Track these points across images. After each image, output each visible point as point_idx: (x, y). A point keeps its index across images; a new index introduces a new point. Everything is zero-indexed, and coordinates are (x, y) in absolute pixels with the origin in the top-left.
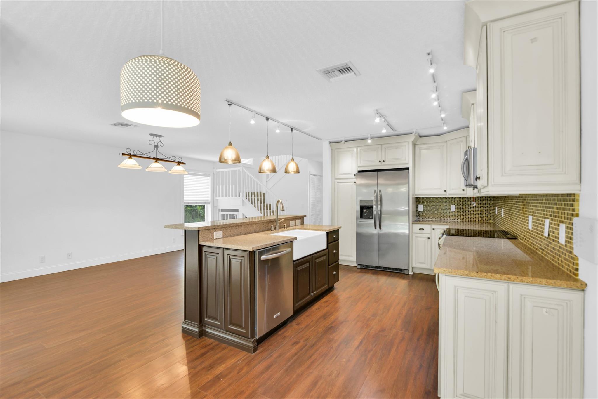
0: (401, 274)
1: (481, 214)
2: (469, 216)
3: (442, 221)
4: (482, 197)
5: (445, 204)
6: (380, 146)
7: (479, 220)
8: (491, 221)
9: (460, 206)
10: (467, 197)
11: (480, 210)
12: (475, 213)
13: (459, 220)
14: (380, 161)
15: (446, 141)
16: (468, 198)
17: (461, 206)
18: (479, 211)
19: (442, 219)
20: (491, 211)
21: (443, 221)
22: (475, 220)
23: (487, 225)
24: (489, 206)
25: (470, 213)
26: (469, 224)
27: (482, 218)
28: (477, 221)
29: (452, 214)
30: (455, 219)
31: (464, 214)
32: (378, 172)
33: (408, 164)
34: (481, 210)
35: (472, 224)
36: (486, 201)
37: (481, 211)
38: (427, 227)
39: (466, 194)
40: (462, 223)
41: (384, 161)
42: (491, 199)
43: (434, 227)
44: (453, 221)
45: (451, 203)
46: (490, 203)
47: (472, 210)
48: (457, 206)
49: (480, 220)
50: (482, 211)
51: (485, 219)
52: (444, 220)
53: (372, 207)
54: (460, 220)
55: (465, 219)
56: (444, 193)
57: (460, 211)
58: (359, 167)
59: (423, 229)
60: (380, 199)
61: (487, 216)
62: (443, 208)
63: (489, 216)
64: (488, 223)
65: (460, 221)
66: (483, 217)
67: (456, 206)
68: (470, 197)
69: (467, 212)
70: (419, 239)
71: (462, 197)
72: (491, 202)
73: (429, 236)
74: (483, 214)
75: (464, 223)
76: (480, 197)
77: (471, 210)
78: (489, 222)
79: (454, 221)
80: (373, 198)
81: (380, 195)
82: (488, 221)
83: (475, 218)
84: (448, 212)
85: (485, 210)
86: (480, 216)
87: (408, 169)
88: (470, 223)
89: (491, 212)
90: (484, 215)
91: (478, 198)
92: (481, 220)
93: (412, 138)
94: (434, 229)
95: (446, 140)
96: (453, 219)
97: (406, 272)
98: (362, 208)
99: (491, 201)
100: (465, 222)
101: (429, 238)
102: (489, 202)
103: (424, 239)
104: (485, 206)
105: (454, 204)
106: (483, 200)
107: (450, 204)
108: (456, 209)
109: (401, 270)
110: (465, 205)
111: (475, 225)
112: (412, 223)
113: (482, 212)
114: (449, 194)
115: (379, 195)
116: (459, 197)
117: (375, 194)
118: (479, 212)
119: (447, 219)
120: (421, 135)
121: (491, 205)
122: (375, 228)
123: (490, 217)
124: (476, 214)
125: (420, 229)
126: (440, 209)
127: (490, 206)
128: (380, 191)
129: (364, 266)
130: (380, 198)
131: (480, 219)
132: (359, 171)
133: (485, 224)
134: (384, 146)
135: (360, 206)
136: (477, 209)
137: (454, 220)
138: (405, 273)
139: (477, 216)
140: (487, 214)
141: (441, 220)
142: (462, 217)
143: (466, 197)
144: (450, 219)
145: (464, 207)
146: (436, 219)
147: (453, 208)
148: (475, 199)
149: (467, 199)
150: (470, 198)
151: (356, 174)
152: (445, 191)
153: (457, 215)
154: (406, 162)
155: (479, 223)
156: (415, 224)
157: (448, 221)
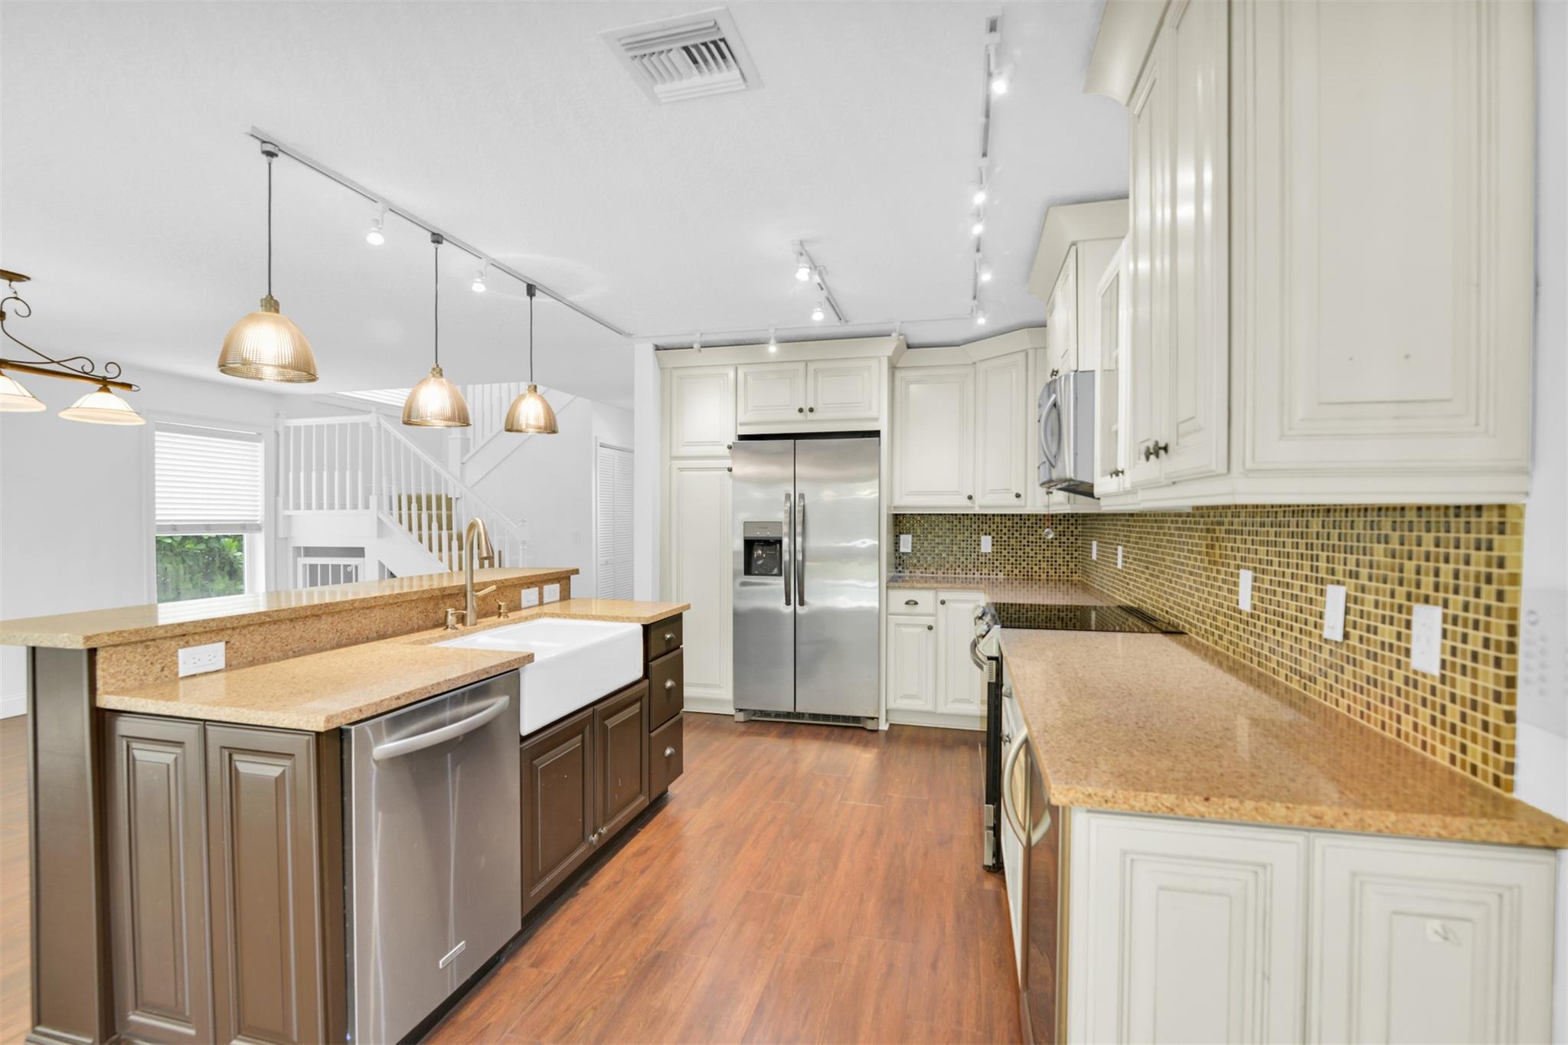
0: (859, 732)
1: (1054, 560)
2: (1024, 564)
3: (959, 578)
4: (1056, 515)
5: (967, 534)
6: (802, 366)
7: (1047, 576)
8: (1075, 577)
9: (1005, 538)
10: (1021, 515)
11: (1050, 548)
12: (1040, 557)
13: (1001, 576)
14: (801, 410)
15: (974, 363)
16: (1023, 517)
17: (1007, 539)
18: (1050, 552)
19: (959, 574)
20: (1076, 551)
21: (962, 578)
22: (1040, 576)
23: (1067, 588)
24: (1072, 539)
25: (1028, 557)
26: (1026, 585)
27: (1056, 569)
28: (1044, 576)
29: (982, 559)
30: (991, 573)
31: (1012, 560)
32: (797, 441)
33: (876, 419)
34: (1054, 548)
35: (1032, 587)
36: (1066, 526)
37: (1054, 552)
38: (926, 598)
39: (1025, 506)
40: (1008, 583)
41: (811, 410)
42: (1076, 520)
43: (943, 596)
44: (985, 579)
45: (982, 530)
46: (1075, 530)
47: (1032, 550)
48: (995, 539)
49: (1052, 576)
50: (1056, 550)
51: (1064, 573)
52: (964, 576)
53: (780, 542)
54: (1004, 575)
55: (1016, 571)
56: (968, 503)
57: (1005, 553)
58: (741, 424)
59: (916, 603)
60: (802, 519)
61: (1068, 565)
62: (963, 545)
63: (1072, 565)
64: (1070, 583)
65: (1004, 579)
66: (1058, 567)
67: (993, 538)
68: (1029, 515)
69: (1020, 553)
70: (904, 630)
71: (1009, 515)
72: (1076, 528)
73: (930, 621)
74: (1058, 559)
75: (1012, 583)
76: (1052, 516)
77: (1030, 548)
78: (1072, 581)
79: (989, 579)
80: (781, 516)
81: (801, 508)
82: (1070, 578)
83: (1040, 568)
84: (974, 556)
85: (1062, 548)
86: (1052, 565)
87: (876, 434)
88: (1028, 584)
89: (1076, 554)
90: (1060, 561)
91: (1046, 518)
92: (1054, 574)
93: (888, 347)
94: (943, 602)
95: (974, 361)
96: (985, 574)
97: (870, 725)
98: (750, 544)
99: (1076, 524)
100: (1016, 579)
101: (930, 628)
102: (1072, 528)
103: (919, 630)
104: (1064, 539)
105: (990, 534)
106: (1058, 522)
107: (979, 534)
108: (993, 545)
109: (857, 719)
110: (1017, 534)
111: (1039, 587)
112: (887, 587)
113: (1056, 554)
114: (981, 507)
115: (799, 506)
116: (1001, 515)
117: (788, 505)
118: (1048, 554)
119: (972, 572)
120: (913, 340)
121: (1076, 536)
122: (788, 603)
123: (1073, 567)
124: (1042, 559)
125: (907, 603)
126: (955, 548)
127: (1074, 537)
128: (802, 496)
129: (755, 713)
130: (801, 515)
131: (1052, 572)
132: (742, 438)
133: (1064, 584)
134: (811, 367)
135: (744, 537)
136: (1044, 546)
137: (989, 574)
138: (869, 728)
139: (1044, 565)
140: (1068, 558)
141: (956, 576)
142: (1009, 567)
143: (1017, 515)
144: (979, 572)
145: (1013, 541)
146: (944, 573)
147: (986, 544)
148: (1040, 520)
149: (1021, 519)
150: (1026, 517)
151: (734, 443)
152: (970, 498)
153: (997, 563)
154: (873, 414)
155: (1048, 584)
156: (894, 588)
157: (974, 579)
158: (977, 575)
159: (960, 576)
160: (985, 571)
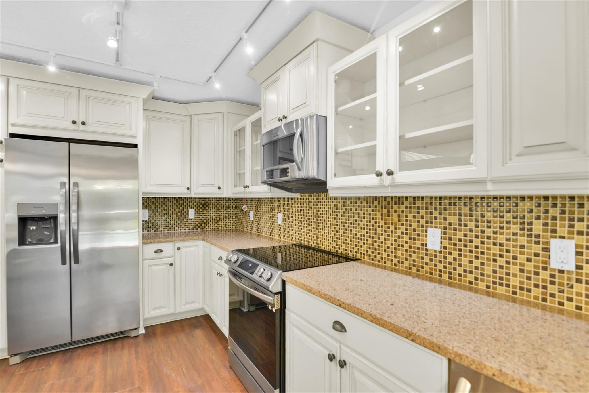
0: (126, 341)
1: (224, 220)
2: (211, 223)
3: (177, 233)
4: (225, 198)
5: (181, 208)
6: (75, 91)
7: (222, 228)
8: (234, 228)
9: (201, 210)
10: (209, 198)
11: (223, 214)
12: (218, 219)
13: (199, 229)
14: (74, 122)
15: (191, 116)
16: (210, 199)
17: (202, 211)
18: (222, 216)
19: (177, 230)
20: (234, 215)
21: (179, 232)
22: (218, 228)
23: (230, 233)
24: (232, 210)
25: (212, 219)
26: (211, 233)
27: (225, 224)
28: (220, 228)
29: (189, 222)
30: (194, 228)
31: (205, 221)
32: (71, 144)
33: (135, 137)
34: (224, 214)
35: (214, 234)
36: (230, 203)
37: (224, 216)
38: (168, 247)
39: (223, 194)
40: (203, 233)
41: (83, 123)
42: (234, 201)
43: (178, 245)
44: (191, 232)
45: (189, 206)
46: (233, 205)
47: (214, 215)
48: (196, 211)
49: (223, 228)
50: (225, 215)
51: (229, 226)
52: (180, 231)
53: (55, 218)
54: (201, 229)
55: (207, 227)
56: (186, 191)
57: (201, 217)
58: (13, 125)
59: (162, 251)
60: (77, 200)
61: (231, 222)
62: (179, 214)
63: (232, 222)
64: (231, 230)
65: (201, 231)
66: (226, 223)
67: (195, 210)
69: (209, 217)
70: (153, 268)
71: (203, 198)
72: (234, 204)
73: (171, 260)
74: (226, 220)
75: (205, 233)
76: (224, 199)
77: (213, 215)
78: (232, 229)
79: (193, 232)
80: (58, 198)
81: (76, 194)
82: (231, 228)
83: (218, 225)
84: (185, 220)
85: (228, 214)
86: (223, 222)
87: (135, 146)
88: (212, 233)
89: (234, 217)
90: (227, 220)
91: (221, 200)
92: (224, 227)
94: (179, 249)
95: (191, 114)
96: (191, 229)
97: (133, 334)
98: (23, 221)
99: (234, 203)
100: (207, 231)
101: (171, 265)
102: (232, 204)
103: (164, 267)
104: (229, 210)
105: (193, 208)
106: (226, 202)
107: (187, 208)
108: (195, 214)
109: (123, 332)
110: (207, 208)
111: (218, 234)
112: (143, 243)
113: (225, 217)
114: (195, 194)
115: (73, 192)
116: (199, 198)
117: (64, 190)
118: (222, 217)
119: (184, 229)
121: (234, 208)
122: (64, 262)
123: (233, 223)
124: (219, 220)
125: (156, 252)
126: (175, 216)
128: (76, 185)
129: (31, 352)
130: (76, 198)
131: (223, 226)
132: (12, 135)
133: (229, 231)
134: (83, 93)
135: (18, 216)
136: (220, 213)
137: (193, 229)
138: (132, 336)
139: (220, 223)
140: (231, 219)
141: (175, 231)
142: (203, 225)
143: (207, 198)
144: (188, 229)
145: (205, 212)
146: (168, 230)
147: (192, 214)
148: (218, 200)
149: (209, 200)
150: (212, 199)
151: (5, 139)
152: (188, 189)
153: (197, 223)
154: (133, 133)
155: (222, 232)
156: (147, 243)
157: (185, 232)
158: (187, 230)
159: (178, 231)
160: (191, 228)
